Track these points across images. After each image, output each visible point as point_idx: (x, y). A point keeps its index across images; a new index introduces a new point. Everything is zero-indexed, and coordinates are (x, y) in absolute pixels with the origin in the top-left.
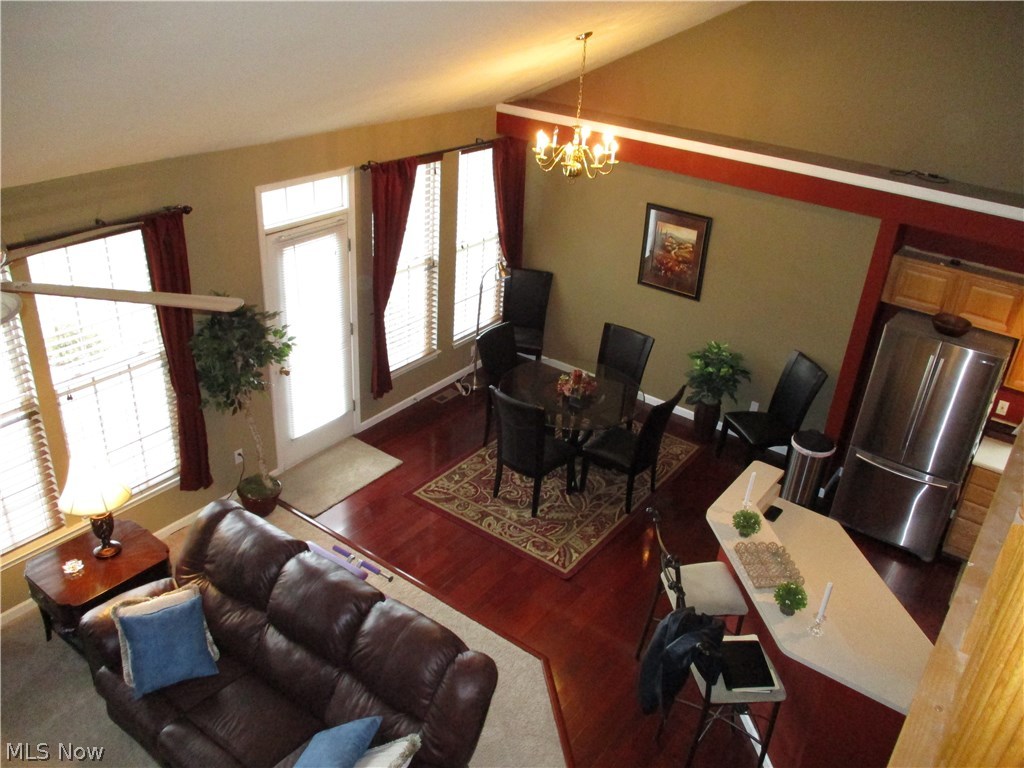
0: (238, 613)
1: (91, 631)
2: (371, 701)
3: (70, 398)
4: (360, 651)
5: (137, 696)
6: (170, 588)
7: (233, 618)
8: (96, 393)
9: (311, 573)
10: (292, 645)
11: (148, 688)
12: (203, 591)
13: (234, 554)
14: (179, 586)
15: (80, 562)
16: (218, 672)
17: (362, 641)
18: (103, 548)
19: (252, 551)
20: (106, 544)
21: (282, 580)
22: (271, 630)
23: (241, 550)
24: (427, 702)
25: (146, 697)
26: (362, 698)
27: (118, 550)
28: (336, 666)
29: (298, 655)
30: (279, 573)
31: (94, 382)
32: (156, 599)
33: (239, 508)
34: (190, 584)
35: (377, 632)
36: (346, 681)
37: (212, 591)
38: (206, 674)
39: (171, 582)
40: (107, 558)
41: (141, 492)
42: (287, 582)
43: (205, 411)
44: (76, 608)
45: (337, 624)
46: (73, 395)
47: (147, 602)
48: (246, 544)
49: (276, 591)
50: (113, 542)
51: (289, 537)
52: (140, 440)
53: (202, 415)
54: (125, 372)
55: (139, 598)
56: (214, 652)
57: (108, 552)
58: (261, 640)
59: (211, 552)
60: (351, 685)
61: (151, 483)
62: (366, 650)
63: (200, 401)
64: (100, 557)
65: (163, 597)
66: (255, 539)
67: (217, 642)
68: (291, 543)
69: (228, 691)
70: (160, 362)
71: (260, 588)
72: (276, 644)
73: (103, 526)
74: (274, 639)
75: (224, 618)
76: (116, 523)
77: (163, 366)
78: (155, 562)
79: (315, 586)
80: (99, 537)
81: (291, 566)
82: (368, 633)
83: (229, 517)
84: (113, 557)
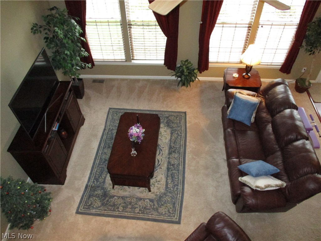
0: (266, 114)
1: (228, 94)
2: (282, 164)
3: (262, 27)
4: (288, 149)
5: (228, 118)
6: (254, 96)
7: (264, 115)
8: (271, 28)
9: (292, 117)
10: (272, 133)
11: (231, 117)
12: (261, 102)
13: (274, 97)
14: (256, 97)
15: (238, 75)
16: (250, 126)
17: (290, 146)
18: (246, 75)
19: (280, 100)
20: (247, 74)
21: (282, 113)
22: (270, 125)
23: (277, 97)
24: (295, 178)
25: (229, 119)
26: (280, 161)
27: (249, 78)
28: (279, 147)
29: (272, 137)
30: (282, 111)
31: (272, 25)
32: (248, 96)
33: (287, 85)
34: (259, 98)
35: (297, 147)
36: (279, 153)
37: (264, 104)
38: (247, 124)
39: (255, 94)
40: (245, 78)
41: (268, 65)
42: (282, 114)
43: (301, 49)
44: (229, 86)
45: (287, 137)
46: (264, 26)
47: (245, 96)
48: (280, 96)
49: (278, 115)
50: (249, 74)
51: (294, 103)
52: (276, 49)
53: (299, 50)
54: (283, 25)
55: (244, 93)
56: (253, 120)
57: (246, 77)
58: (266, 126)
59: (270, 93)
60: (280, 155)
61: (273, 64)
62: (290, 150)
63: (301, 45)
64: (243, 77)
65: (250, 97)
66: (283, 97)
67: (255, 118)
68: (293, 104)
69: (249, 132)
70: (296, 27)
71: (275, 112)
72: (269, 129)
73: (248, 69)
74: (269, 128)
75: (262, 113)
76: (252, 70)
77: (296, 28)
78: (256, 86)
79: (289, 121)
80: (246, 71)
81: (288, 111)
82: (294, 146)
83: (282, 86)
84: (247, 78)
